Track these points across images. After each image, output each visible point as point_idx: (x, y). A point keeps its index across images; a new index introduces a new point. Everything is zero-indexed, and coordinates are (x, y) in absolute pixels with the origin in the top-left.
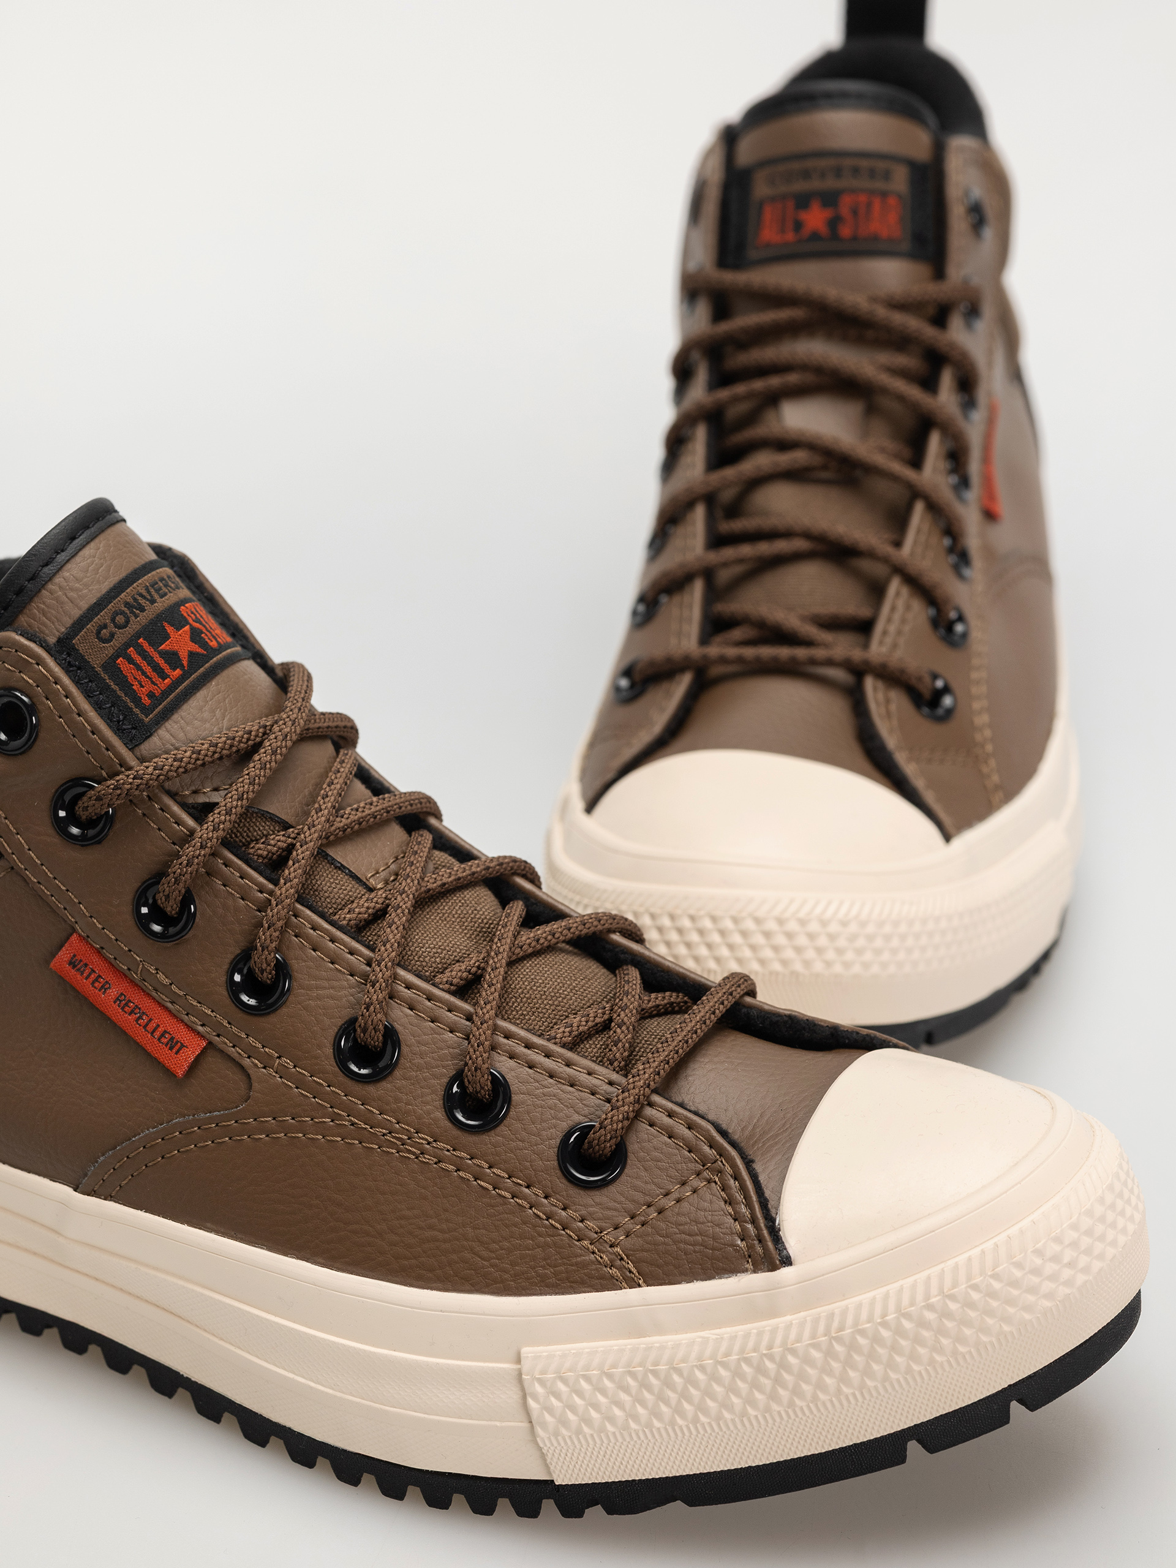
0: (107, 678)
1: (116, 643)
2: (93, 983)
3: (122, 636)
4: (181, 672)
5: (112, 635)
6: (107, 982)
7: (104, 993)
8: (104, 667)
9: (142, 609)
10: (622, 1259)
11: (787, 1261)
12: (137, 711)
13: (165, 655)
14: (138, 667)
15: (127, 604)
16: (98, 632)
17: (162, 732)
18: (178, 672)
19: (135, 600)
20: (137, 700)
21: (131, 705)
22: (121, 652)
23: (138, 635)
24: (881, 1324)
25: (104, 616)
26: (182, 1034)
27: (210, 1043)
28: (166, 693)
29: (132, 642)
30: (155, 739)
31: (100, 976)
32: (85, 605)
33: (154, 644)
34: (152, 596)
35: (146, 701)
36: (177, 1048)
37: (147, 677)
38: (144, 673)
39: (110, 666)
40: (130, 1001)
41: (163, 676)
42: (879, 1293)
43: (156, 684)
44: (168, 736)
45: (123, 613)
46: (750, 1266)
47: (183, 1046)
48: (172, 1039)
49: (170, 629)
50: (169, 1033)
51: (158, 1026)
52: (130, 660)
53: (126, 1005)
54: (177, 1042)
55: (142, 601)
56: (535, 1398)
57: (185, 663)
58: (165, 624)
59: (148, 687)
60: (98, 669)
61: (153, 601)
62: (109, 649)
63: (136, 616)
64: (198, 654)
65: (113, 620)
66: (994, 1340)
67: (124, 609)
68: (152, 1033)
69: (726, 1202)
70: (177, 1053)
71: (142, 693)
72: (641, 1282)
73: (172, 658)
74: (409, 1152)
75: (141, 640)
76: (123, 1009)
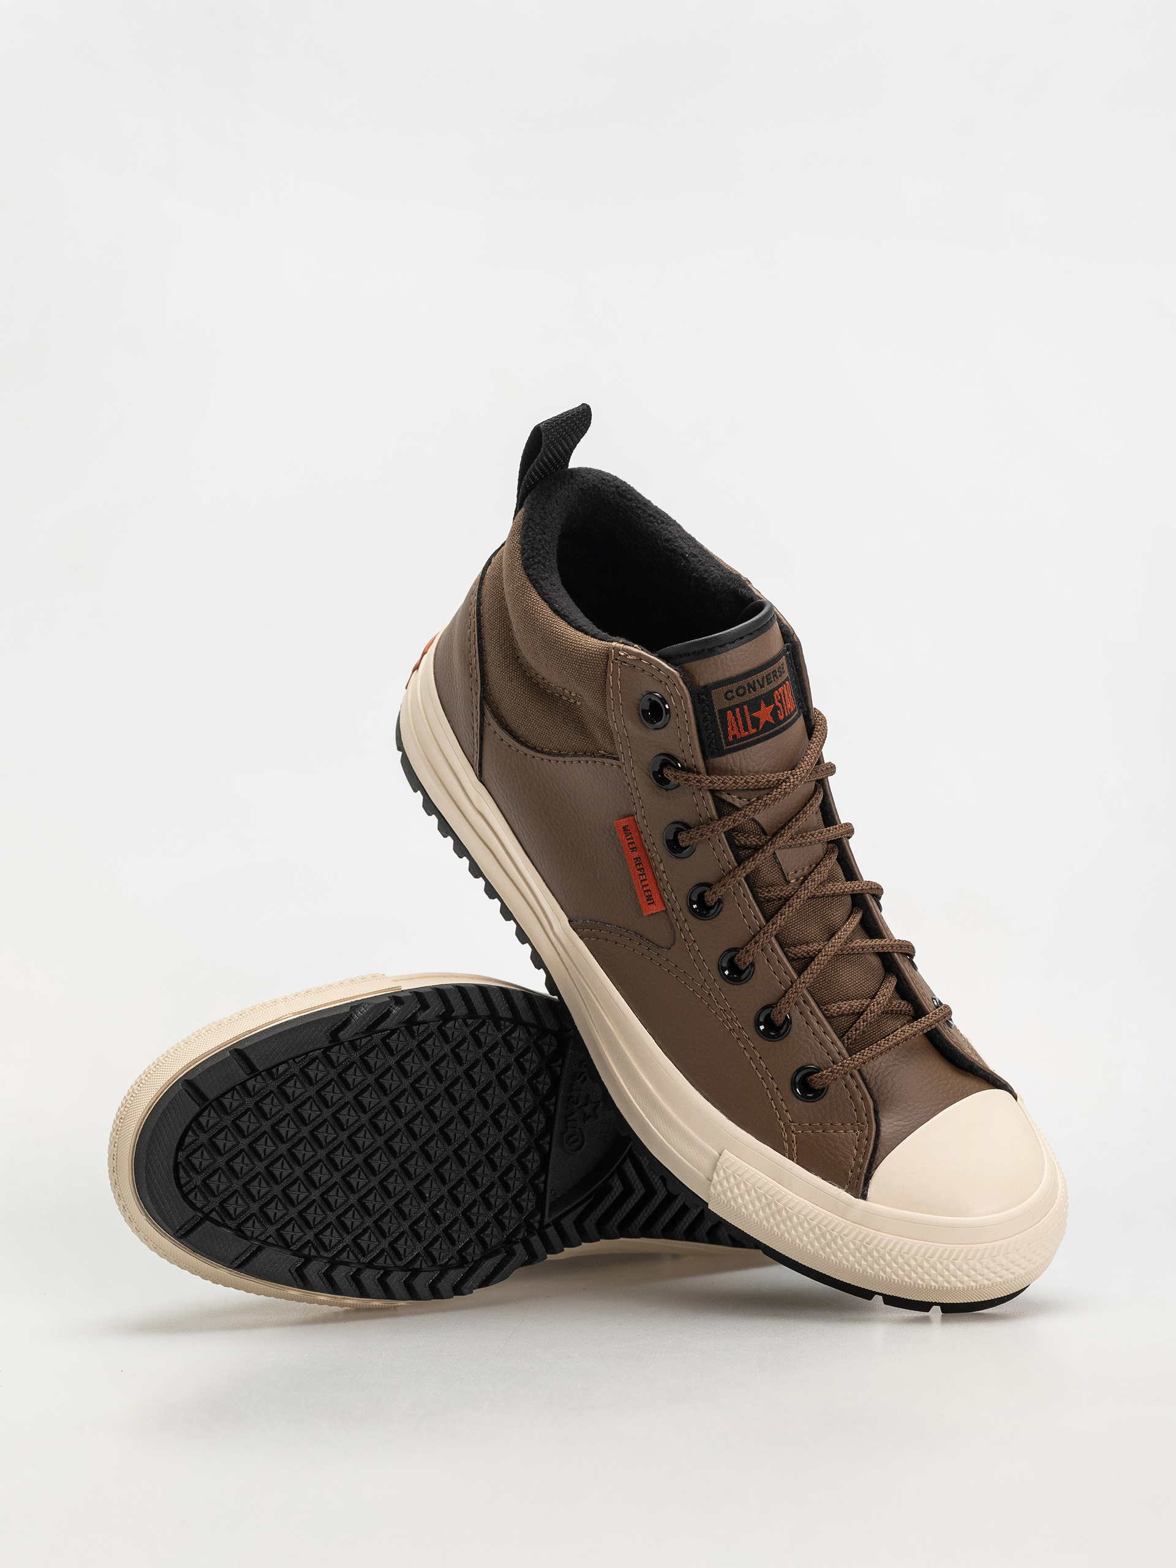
0: (718, 717)
1: (732, 703)
2: (629, 844)
3: (737, 700)
4: (756, 731)
5: (733, 697)
6: (635, 848)
7: (632, 852)
8: (720, 711)
9: (754, 689)
10: (793, 1141)
11: (864, 1197)
12: (723, 741)
13: (752, 718)
14: (736, 719)
15: (749, 684)
16: (727, 693)
17: (729, 756)
18: (755, 730)
19: (754, 683)
20: (726, 735)
21: (722, 736)
22: (732, 708)
23: (745, 703)
24: (888, 1252)
25: (734, 686)
26: (656, 897)
27: (666, 911)
28: (743, 739)
29: (740, 706)
30: (723, 759)
31: (634, 843)
32: (728, 675)
33: (751, 711)
34: (763, 683)
35: (731, 738)
36: (650, 902)
37: (738, 726)
38: (737, 723)
39: (723, 712)
40: (641, 863)
41: (746, 729)
42: (895, 1238)
43: (740, 732)
44: (731, 761)
45: (744, 688)
46: (846, 1187)
47: (653, 903)
48: (651, 896)
49: (763, 704)
50: (651, 892)
51: (647, 885)
52: (734, 714)
53: (639, 864)
54: (652, 899)
55: (757, 685)
56: (718, 1175)
57: (761, 727)
58: (762, 702)
59: (736, 732)
60: (716, 711)
61: (762, 686)
62: (727, 704)
63: (750, 693)
64: (770, 723)
65: (737, 690)
66: (937, 1286)
67: (745, 686)
68: (643, 886)
69: (856, 1148)
70: (649, 904)
71: (731, 733)
72: (795, 1159)
73: (756, 722)
74: (728, 1026)
75: (745, 706)
76: (636, 865)
